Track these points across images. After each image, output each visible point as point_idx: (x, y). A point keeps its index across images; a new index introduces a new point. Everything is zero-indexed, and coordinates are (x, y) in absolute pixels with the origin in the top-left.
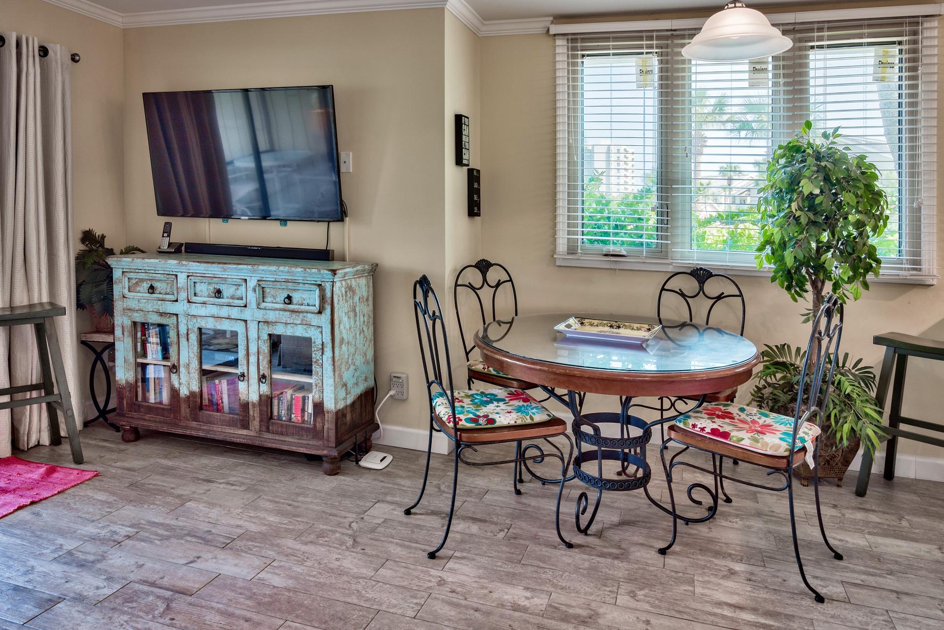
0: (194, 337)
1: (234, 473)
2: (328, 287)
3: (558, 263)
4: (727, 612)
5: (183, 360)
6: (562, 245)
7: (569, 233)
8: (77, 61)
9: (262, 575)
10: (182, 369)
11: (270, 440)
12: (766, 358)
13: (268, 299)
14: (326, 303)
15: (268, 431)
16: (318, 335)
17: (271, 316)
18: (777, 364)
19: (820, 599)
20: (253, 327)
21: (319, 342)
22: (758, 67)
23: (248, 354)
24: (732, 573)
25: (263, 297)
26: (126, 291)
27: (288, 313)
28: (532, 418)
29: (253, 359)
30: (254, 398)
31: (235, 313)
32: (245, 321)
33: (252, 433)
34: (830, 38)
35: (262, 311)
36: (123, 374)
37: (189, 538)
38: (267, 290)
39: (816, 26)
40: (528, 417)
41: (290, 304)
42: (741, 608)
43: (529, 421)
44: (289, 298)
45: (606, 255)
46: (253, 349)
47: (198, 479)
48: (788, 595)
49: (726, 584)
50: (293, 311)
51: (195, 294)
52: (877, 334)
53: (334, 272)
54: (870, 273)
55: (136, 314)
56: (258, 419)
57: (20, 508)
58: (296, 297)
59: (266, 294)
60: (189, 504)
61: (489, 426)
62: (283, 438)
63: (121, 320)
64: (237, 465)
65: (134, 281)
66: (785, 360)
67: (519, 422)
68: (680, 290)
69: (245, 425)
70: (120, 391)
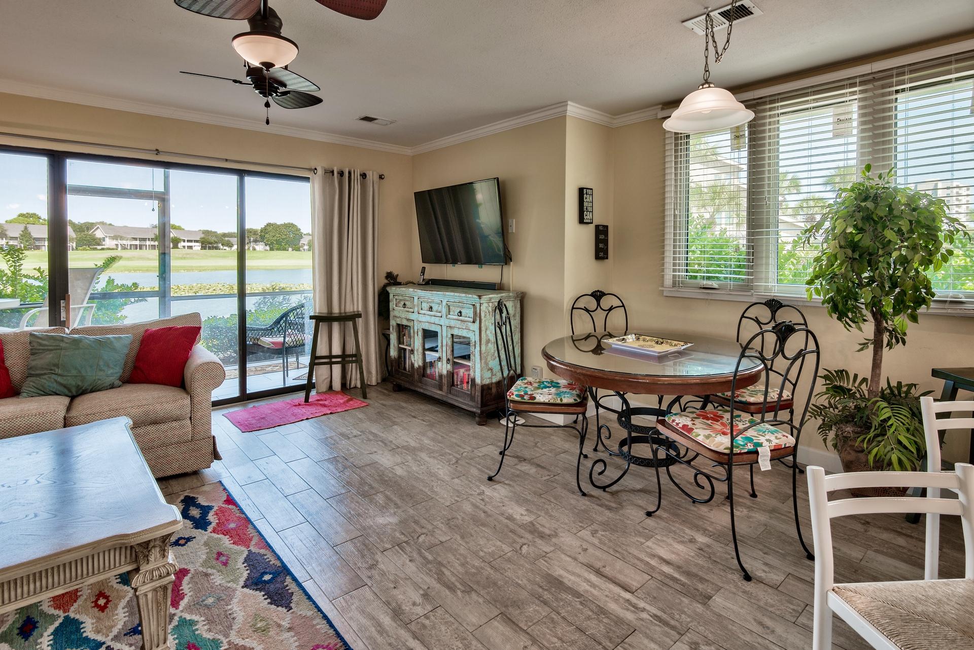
0: (420, 334)
1: (430, 415)
2: (478, 305)
3: (665, 294)
4: (653, 562)
5: (416, 347)
6: (668, 281)
7: (674, 271)
8: (383, 179)
9: (396, 467)
10: (415, 352)
11: (452, 399)
12: (828, 382)
13: (451, 313)
14: (477, 317)
15: (450, 393)
16: (474, 338)
17: (453, 323)
18: (836, 387)
19: (748, 578)
20: (444, 328)
21: (473, 341)
22: (842, 117)
23: (442, 346)
24: (692, 541)
25: (449, 312)
26: (395, 306)
27: (460, 322)
28: (561, 400)
29: (444, 349)
30: (445, 372)
31: (437, 320)
32: (441, 326)
33: (444, 394)
34: (912, 80)
35: (449, 320)
36: (393, 353)
37: (380, 443)
38: (451, 307)
39: (895, 72)
40: (559, 399)
41: (461, 316)
42: (668, 563)
43: (559, 401)
44: (460, 312)
45: (701, 288)
46: (444, 343)
47: (410, 415)
48: (721, 567)
49: (676, 546)
50: (462, 321)
51: (422, 309)
52: (935, 367)
53: (480, 297)
54: (924, 306)
55: (398, 319)
56: (446, 385)
57: (324, 415)
58: (464, 311)
59: (451, 310)
60: (395, 427)
61: (530, 401)
62: (456, 398)
63: (393, 323)
64: (435, 412)
65: (398, 301)
66: (842, 384)
67: (552, 401)
68: (756, 317)
69: (441, 389)
70: (392, 361)
